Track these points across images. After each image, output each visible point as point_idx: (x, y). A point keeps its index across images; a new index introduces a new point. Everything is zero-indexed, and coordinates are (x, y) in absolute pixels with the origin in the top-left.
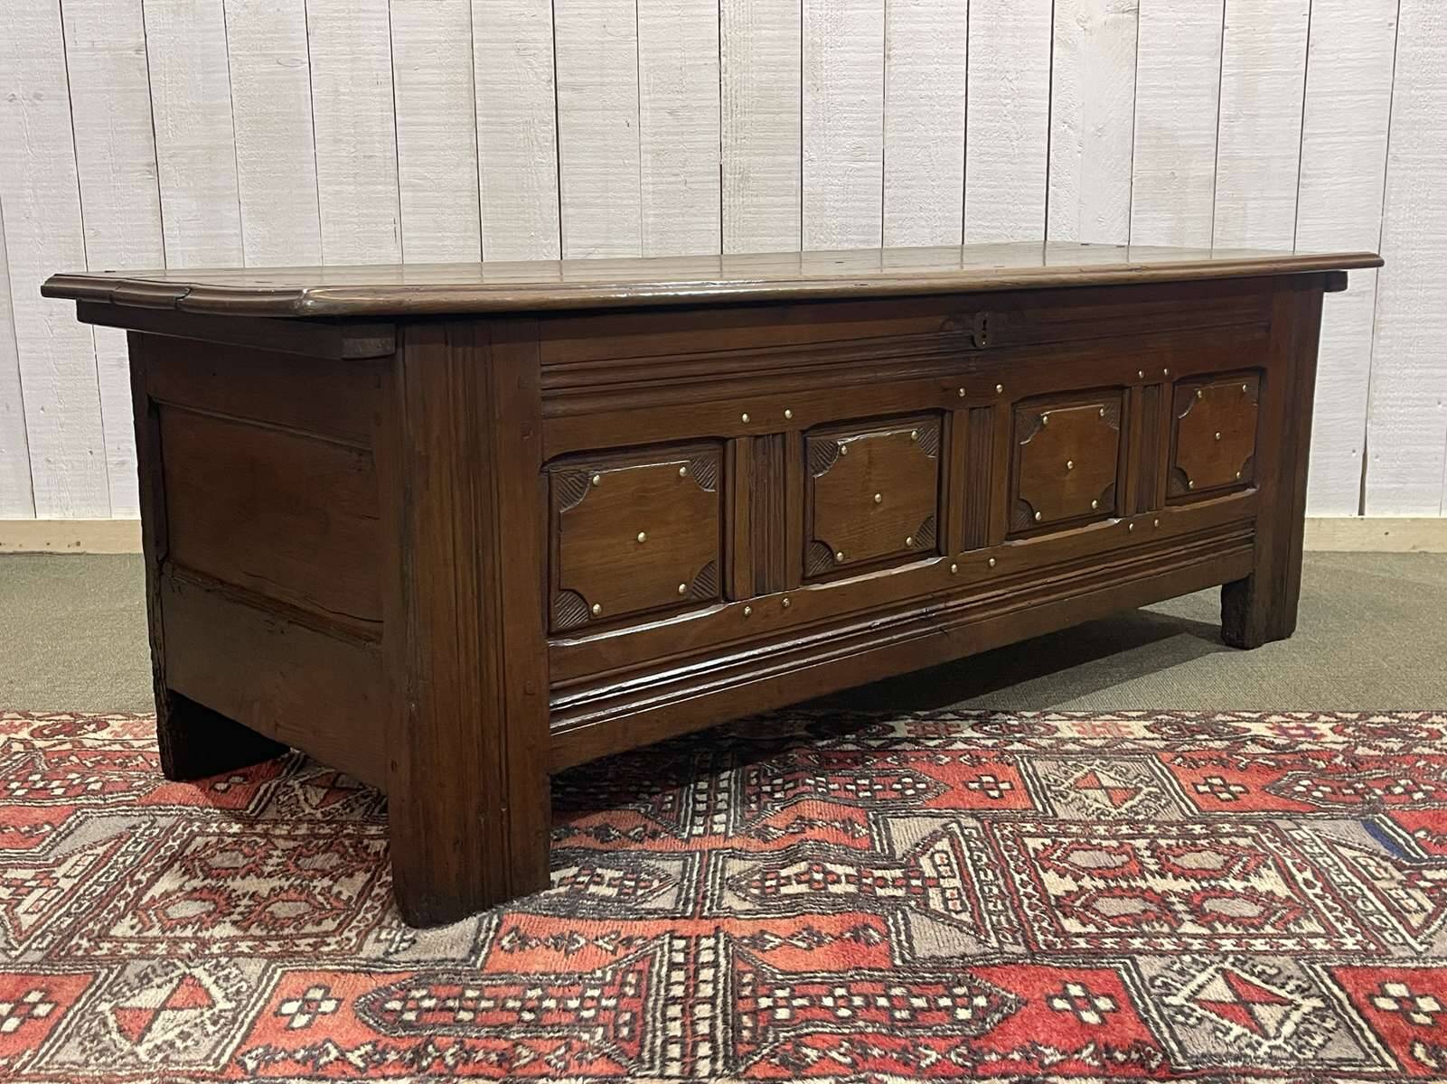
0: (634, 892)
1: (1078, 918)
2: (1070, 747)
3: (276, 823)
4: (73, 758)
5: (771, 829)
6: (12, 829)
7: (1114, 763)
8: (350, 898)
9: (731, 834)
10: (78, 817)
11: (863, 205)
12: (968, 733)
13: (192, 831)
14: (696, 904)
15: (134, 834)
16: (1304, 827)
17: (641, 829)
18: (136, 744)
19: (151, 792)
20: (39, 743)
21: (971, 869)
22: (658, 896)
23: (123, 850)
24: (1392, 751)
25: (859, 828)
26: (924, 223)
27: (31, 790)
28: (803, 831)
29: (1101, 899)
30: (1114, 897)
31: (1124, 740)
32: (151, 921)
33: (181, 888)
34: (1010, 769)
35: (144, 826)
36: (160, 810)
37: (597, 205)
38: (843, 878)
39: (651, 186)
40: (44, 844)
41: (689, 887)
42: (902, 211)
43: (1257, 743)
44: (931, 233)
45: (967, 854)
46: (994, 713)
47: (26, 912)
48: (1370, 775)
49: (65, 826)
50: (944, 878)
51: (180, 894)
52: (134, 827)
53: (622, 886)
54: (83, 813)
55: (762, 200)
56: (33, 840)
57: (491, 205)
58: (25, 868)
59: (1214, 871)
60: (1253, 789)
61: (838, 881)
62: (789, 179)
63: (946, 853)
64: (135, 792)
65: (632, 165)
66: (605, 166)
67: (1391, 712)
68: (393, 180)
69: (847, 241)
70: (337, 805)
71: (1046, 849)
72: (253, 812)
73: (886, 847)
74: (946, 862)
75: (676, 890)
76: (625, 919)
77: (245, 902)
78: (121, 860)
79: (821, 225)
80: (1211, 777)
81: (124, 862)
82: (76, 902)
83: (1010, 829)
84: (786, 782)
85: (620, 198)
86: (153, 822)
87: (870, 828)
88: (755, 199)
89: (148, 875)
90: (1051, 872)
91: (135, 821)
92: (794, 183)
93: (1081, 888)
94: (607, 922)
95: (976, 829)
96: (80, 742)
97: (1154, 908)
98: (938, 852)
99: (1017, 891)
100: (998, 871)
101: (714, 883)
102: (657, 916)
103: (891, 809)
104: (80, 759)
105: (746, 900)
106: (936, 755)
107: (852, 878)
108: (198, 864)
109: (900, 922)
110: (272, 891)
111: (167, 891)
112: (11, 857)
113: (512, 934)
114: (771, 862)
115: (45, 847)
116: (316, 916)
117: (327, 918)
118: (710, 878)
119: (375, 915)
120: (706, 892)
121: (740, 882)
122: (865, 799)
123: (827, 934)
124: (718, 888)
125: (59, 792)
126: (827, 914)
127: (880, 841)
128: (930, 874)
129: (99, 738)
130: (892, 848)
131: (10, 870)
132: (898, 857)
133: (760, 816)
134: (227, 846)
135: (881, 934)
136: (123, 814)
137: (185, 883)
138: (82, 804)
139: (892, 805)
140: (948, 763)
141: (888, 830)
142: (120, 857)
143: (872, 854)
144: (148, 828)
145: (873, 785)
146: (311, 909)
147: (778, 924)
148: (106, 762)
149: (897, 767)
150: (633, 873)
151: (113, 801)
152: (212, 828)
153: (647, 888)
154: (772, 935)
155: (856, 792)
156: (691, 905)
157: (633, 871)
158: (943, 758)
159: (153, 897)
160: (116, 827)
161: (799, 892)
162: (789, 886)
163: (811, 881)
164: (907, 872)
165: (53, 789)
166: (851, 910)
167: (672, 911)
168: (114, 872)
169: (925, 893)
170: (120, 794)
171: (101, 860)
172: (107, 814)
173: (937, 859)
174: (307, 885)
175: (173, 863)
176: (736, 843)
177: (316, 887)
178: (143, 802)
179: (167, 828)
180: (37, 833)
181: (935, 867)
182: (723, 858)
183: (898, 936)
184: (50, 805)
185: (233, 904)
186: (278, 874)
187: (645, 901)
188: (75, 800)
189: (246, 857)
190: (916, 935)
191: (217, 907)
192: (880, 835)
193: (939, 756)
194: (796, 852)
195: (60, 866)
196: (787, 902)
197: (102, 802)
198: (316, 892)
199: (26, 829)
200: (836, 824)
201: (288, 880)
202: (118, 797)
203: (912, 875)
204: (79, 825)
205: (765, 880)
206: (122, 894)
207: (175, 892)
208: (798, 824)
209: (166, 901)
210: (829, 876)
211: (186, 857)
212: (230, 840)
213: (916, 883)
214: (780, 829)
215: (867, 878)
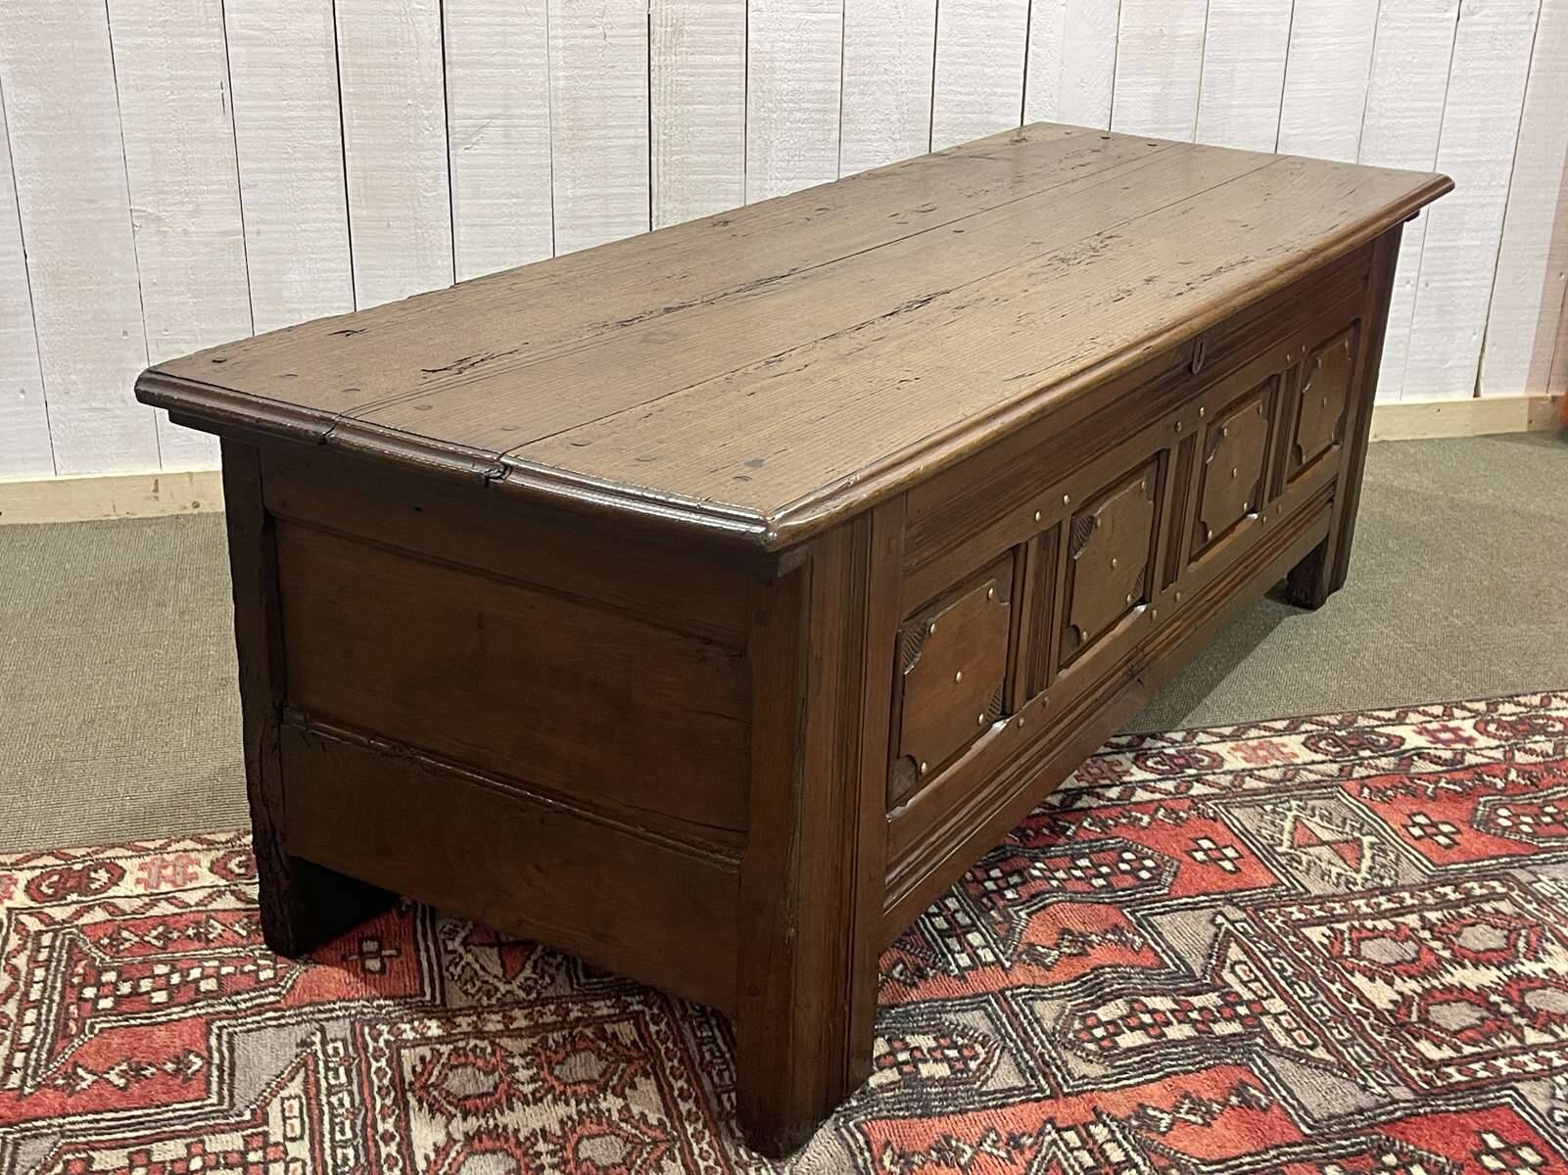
0: (966, 1064)
1: (1427, 1039)
2: (1250, 783)
3: (478, 1011)
4: (125, 934)
5: (1039, 948)
6: (153, 1070)
7: (1311, 803)
8: (660, 1120)
9: (1008, 964)
10: (219, 1037)
11: (818, 65)
12: (1139, 775)
13: (387, 1042)
14: (1045, 1076)
15: (315, 1054)
16: (1540, 876)
17: (901, 966)
18: (192, 898)
19: (292, 987)
20: (59, 913)
21: (1283, 983)
22: (995, 1068)
23: (324, 1084)
24: (1548, 755)
25: (1130, 936)
26: (889, 89)
27: (119, 1000)
28: (1083, 954)
29: (1430, 1008)
30: (1441, 1003)
31: (1297, 769)
33: (451, 1140)
34: (1219, 826)
35: (317, 1038)
36: (320, 1011)
37: (492, 65)
38: (1169, 1015)
39: (561, 40)
40: (214, 1089)
41: (1020, 1052)
42: (864, 74)
43: (1424, 759)
44: (896, 100)
45: (1267, 963)
46: (1142, 738)
48: (1554, 794)
49: (216, 1055)
50: (1265, 999)
51: (458, 1147)
52: (305, 1045)
53: (947, 1059)
54: (220, 1028)
55: (698, 59)
56: (192, 1083)
57: (353, 65)
58: (223, 1132)
59: (1502, 951)
60: (1462, 828)
61: (1168, 1023)
62: (731, 33)
63: (1245, 963)
64: (271, 990)
65: (537, 14)
66: (504, 14)
67: (1511, 697)
68: (218, 30)
69: (799, 110)
70: (528, 972)
71: (1332, 943)
72: (433, 997)
73: (1177, 961)
74: (1253, 976)
75: (1006, 1056)
76: (986, 1108)
77: (541, 1147)
78: (334, 1100)
79: (770, 91)
80: (1415, 815)
81: (342, 1105)
83: (1281, 918)
84: (1006, 875)
85: (521, 55)
86: (322, 1030)
87: (1141, 936)
88: (690, 58)
89: (391, 1121)
90: (1357, 974)
91: (300, 1033)
92: (738, 38)
93: (1401, 994)
94: (970, 1114)
95: (1245, 921)
96: (111, 905)
97: (1485, 1014)
98: (1236, 963)
99: (1347, 1008)
100: (1310, 982)
101: (1042, 1042)
102: (1017, 1099)
103: (1142, 901)
104: (137, 935)
105: (1091, 1062)
106: (1129, 811)
107: (1177, 1014)
108: (436, 1093)
109: (1265, 1069)
110: (562, 1123)
111: (435, 1144)
112: (190, 1116)
113: (889, 1152)
114: (1076, 999)
115: (220, 1093)
116: (645, 1155)
117: (660, 1158)
118: (1032, 1034)
119: (710, 1144)
120: (1042, 1055)
121: (1065, 1035)
122: (1104, 890)
123: (1210, 1100)
124: (1050, 1047)
125: (160, 997)
126: (1191, 1072)
127: (1164, 951)
128: (1247, 995)
129: (130, 894)
130: (1183, 962)
131: (205, 1137)
132: (1198, 975)
133: (1013, 929)
134: (449, 1059)
135: (1261, 1092)
136: (274, 1023)
137: (446, 1126)
138: (207, 1014)
139: (1138, 896)
140: (1150, 823)
141: (1160, 934)
142: (328, 1096)
143: (1169, 973)
144: (324, 1043)
145: (1096, 866)
146: (629, 1146)
147: (1148, 1091)
148: (175, 935)
149: (1102, 836)
150: (943, 1036)
151: (249, 1004)
152: (405, 1031)
153: (975, 1057)
154: (1154, 1109)
155: (1087, 879)
156: (1040, 1077)
157: (941, 1033)
158: (1139, 815)
159: (427, 1158)
160: (282, 1045)
161: (1139, 1043)
162: (1123, 1036)
163: (1142, 1026)
164: (1222, 996)
165: (148, 993)
166: (1212, 1062)
167: (1027, 1089)
168: (342, 1123)
169: (1261, 1025)
170: (253, 994)
171: (309, 1104)
172: (254, 1026)
173: (1240, 973)
174: (598, 1109)
175: (404, 1096)
176: (1020, 975)
177: (609, 1110)
178: (290, 1002)
179: (350, 1041)
180: (190, 1071)
181: (1245, 984)
182: (1023, 1000)
183: (1278, 1091)
184: (164, 1019)
185: (531, 1152)
186: (546, 1095)
187: (987, 1079)
188: (194, 1008)
189: (486, 1074)
190: (1293, 1087)
191: (518, 1161)
192: (1158, 944)
193: (1134, 814)
194: (1098, 984)
195: (266, 1122)
196: (1138, 1059)
197: (233, 1008)
198: (615, 1117)
199: (170, 1067)
200: (1109, 936)
201: (567, 1104)
202: (251, 999)
203: (1230, 1000)
204: (232, 1050)
205: (1089, 1028)
206: (383, 1156)
207: (448, 1142)
208: (1070, 941)
209: (450, 1160)
210: (1155, 1016)
211: (411, 1084)
212: (445, 1049)
213: (1242, 1010)
214: (1049, 948)
215: (1191, 1011)
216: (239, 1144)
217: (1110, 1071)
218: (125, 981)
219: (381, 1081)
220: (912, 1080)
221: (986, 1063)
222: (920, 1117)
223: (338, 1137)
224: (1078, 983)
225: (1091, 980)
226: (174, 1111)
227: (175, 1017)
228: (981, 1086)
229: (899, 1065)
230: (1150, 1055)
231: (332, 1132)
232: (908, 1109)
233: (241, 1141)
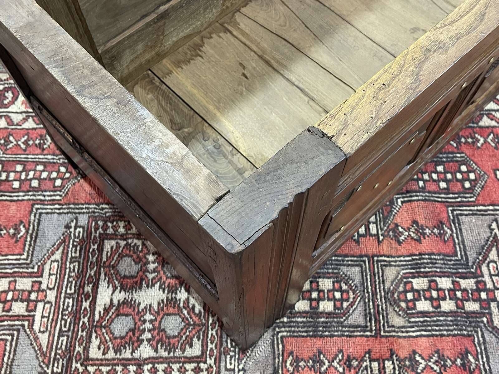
0: (342, 304)
4: (11, 138)
5: (400, 228)
6: (5, 232)
8: (200, 312)
9: (381, 238)
10: (35, 215)
13: (100, 234)
14: (375, 321)
15: (70, 234)
19: (67, 193)
22: (355, 309)
23: (70, 255)
25: (446, 229)
28: (419, 241)
32: (106, 341)
33: (111, 304)
35: (73, 224)
36: (77, 208)
38: (447, 292)
40: (27, 249)
41: (369, 301)
47: (40, 331)
51: (113, 310)
52: (68, 227)
53: (334, 299)
54: (37, 209)
56: (19, 243)
58: (25, 277)
61: (444, 299)
63: (496, 262)
64: (59, 192)
73: (463, 253)
74: (496, 272)
75: (362, 303)
76: (343, 336)
77: (148, 317)
78: (72, 266)
81: (74, 270)
82: (62, 319)
86: (77, 219)
87: (451, 230)
89: (91, 285)
91: (67, 218)
94: (335, 338)
96: (9, 117)
98: (492, 261)
101: (381, 297)
102: (358, 334)
103: (461, 204)
104: (16, 141)
105: (400, 315)
106: (475, 133)
107: (451, 292)
108: (112, 271)
109: (481, 339)
110: (159, 304)
111: (105, 305)
112: (14, 264)
113: (291, 358)
114: (406, 269)
115: (28, 252)
116: (188, 333)
117: (194, 336)
118: (378, 290)
119: (217, 332)
120: (378, 306)
121: (393, 294)
122: (444, 191)
123: (448, 357)
124: (384, 301)
125: (16, 185)
126: (444, 335)
127: (459, 244)
128: (490, 285)
129: (18, 111)
130: (466, 254)
131: (17, 279)
132: (470, 264)
133: (391, 211)
134: (122, 251)
135: (474, 358)
136: (57, 211)
137: (112, 295)
138: (33, 200)
139: (459, 200)
140: (482, 145)
141: (461, 230)
142: (70, 263)
143: (457, 260)
144: (75, 229)
145: (445, 172)
146: (183, 324)
147: (420, 343)
148: (31, 143)
149: (455, 150)
150: (337, 282)
151: (49, 198)
152: (109, 227)
153: (347, 300)
154: (420, 355)
155: (437, 182)
156: (373, 322)
157: (338, 279)
158: (479, 137)
159: (100, 312)
160: (59, 226)
161: (426, 309)
162: (421, 302)
163: (431, 299)
164: (477, 283)
165: (12, 181)
166: (456, 332)
167: (364, 328)
168: (72, 282)
169: (489, 308)
170: (52, 193)
171: (61, 267)
172: (50, 211)
173: (491, 268)
174: (175, 298)
175: (100, 269)
176: (385, 248)
177: (180, 300)
178: (65, 201)
179: (86, 229)
180: (19, 236)
181: (491, 275)
182: (381, 265)
183: (482, 358)
184: (15, 198)
185: (142, 319)
186: (156, 282)
187: (349, 316)
188: (28, 195)
189: (136, 263)
190: (490, 356)
191: (136, 324)
192: (458, 238)
193: (476, 135)
194: (419, 264)
195: (41, 276)
196: (421, 319)
197: (42, 198)
198: (181, 305)
199: (12, 231)
200: (436, 231)
201: (164, 292)
202: (51, 196)
203: (481, 286)
204: (39, 224)
205: (406, 292)
206: (83, 308)
207: (110, 306)
208: (416, 230)
209: (108, 317)
210: (440, 292)
211: (105, 263)
212: (123, 243)
213: (483, 295)
214: (404, 229)
215: (458, 291)
216: (29, 288)
217: (408, 324)
218: (4, 172)
219: (92, 258)
220: (314, 313)
221: (352, 305)
222: (311, 336)
223: (68, 291)
224: (410, 258)
225: (417, 259)
226: (8, 260)
227: (20, 198)
228: (345, 320)
229: (311, 300)
230: (428, 319)
231: (66, 288)
232: (306, 332)
233: (31, 284)
